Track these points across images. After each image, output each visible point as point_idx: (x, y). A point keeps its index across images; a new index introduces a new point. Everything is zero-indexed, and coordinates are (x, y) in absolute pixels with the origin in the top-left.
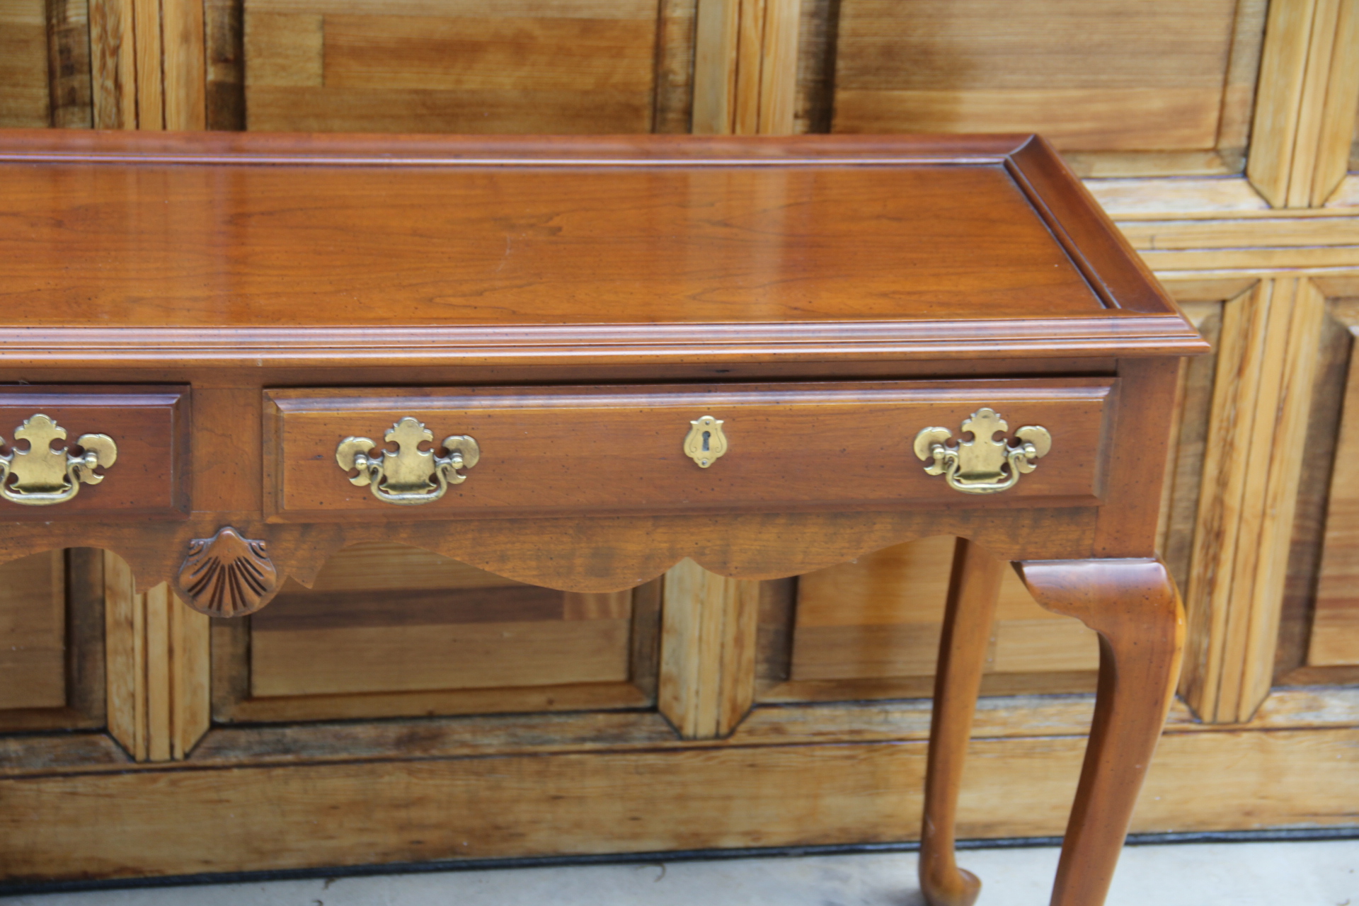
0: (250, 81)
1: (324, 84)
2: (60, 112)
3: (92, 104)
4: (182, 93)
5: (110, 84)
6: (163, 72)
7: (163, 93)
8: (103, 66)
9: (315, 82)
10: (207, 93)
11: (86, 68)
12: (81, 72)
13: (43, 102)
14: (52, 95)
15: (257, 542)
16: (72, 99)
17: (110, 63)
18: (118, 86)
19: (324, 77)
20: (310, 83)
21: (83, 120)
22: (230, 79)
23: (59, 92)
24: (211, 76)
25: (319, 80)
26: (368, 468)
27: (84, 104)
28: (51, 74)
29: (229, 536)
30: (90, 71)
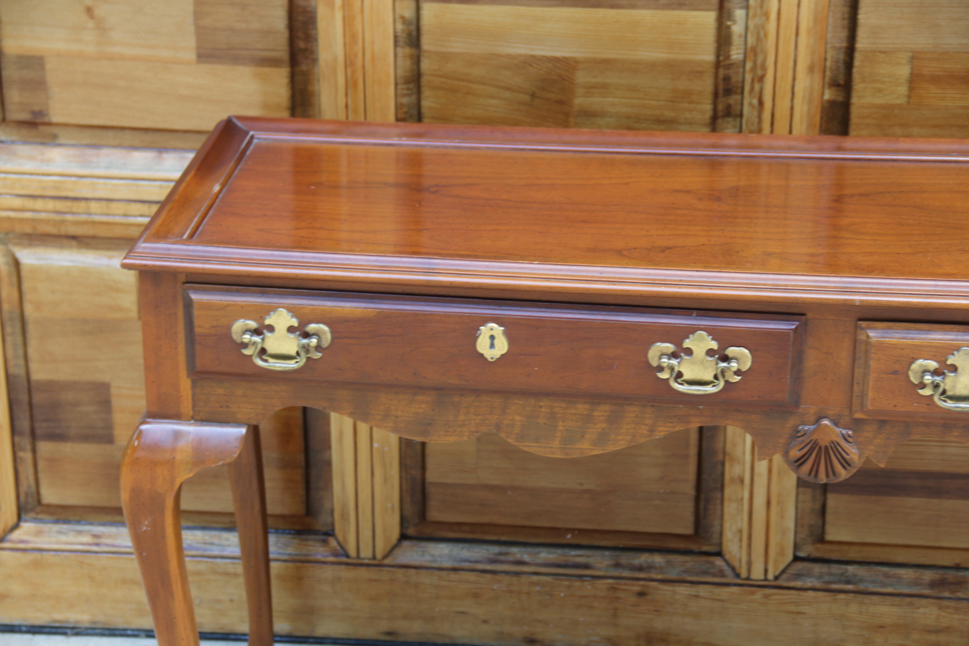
0: (854, 100)
1: (908, 102)
2: (720, 121)
3: (741, 115)
4: (805, 108)
5: (755, 102)
6: (793, 93)
7: (792, 108)
8: (752, 89)
9: (902, 101)
10: (823, 109)
11: (739, 91)
12: (736, 93)
13: (709, 114)
14: (715, 110)
15: (847, 430)
16: (728, 113)
17: (757, 86)
18: (761, 103)
19: (909, 97)
20: (899, 102)
21: (734, 127)
22: (840, 98)
23: (720, 107)
24: (827, 96)
25: (906, 99)
26: (933, 382)
27: (736, 116)
28: (716, 95)
29: (826, 425)
30: (742, 93)
